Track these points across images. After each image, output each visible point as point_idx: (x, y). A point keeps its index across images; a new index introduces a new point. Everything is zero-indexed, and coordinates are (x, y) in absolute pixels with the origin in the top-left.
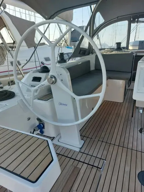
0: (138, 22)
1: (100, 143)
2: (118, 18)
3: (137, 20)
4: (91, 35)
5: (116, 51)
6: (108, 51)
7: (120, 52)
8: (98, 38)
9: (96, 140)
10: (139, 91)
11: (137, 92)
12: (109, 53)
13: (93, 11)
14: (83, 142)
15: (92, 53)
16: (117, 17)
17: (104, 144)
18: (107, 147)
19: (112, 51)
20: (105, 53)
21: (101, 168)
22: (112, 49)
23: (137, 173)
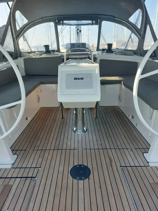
0: (63, 24)
1: (35, 152)
2: (43, 19)
3: (61, 22)
4: (15, 36)
5: (45, 55)
6: (38, 54)
7: (49, 55)
8: (25, 40)
9: (31, 150)
10: (62, 93)
11: (61, 94)
12: (38, 57)
13: (11, 7)
14: (16, 156)
15: (20, 57)
16: (41, 18)
17: (39, 152)
18: (42, 154)
19: (41, 55)
20: (34, 57)
21: (35, 177)
22: (41, 53)
23: (70, 170)
